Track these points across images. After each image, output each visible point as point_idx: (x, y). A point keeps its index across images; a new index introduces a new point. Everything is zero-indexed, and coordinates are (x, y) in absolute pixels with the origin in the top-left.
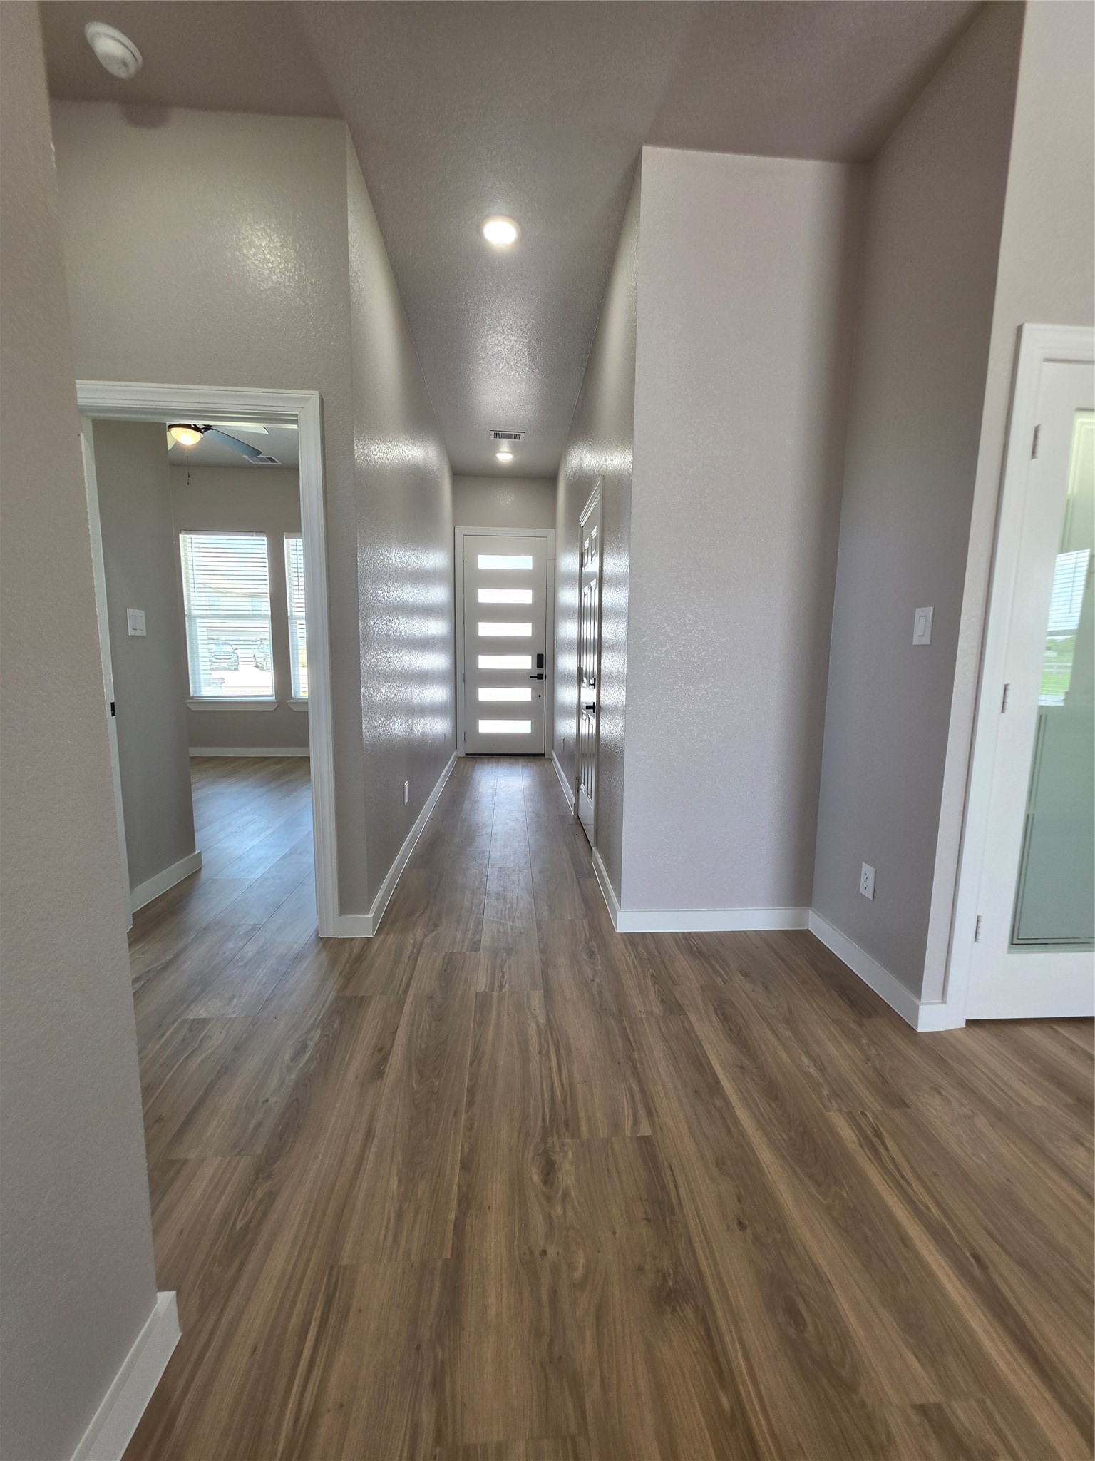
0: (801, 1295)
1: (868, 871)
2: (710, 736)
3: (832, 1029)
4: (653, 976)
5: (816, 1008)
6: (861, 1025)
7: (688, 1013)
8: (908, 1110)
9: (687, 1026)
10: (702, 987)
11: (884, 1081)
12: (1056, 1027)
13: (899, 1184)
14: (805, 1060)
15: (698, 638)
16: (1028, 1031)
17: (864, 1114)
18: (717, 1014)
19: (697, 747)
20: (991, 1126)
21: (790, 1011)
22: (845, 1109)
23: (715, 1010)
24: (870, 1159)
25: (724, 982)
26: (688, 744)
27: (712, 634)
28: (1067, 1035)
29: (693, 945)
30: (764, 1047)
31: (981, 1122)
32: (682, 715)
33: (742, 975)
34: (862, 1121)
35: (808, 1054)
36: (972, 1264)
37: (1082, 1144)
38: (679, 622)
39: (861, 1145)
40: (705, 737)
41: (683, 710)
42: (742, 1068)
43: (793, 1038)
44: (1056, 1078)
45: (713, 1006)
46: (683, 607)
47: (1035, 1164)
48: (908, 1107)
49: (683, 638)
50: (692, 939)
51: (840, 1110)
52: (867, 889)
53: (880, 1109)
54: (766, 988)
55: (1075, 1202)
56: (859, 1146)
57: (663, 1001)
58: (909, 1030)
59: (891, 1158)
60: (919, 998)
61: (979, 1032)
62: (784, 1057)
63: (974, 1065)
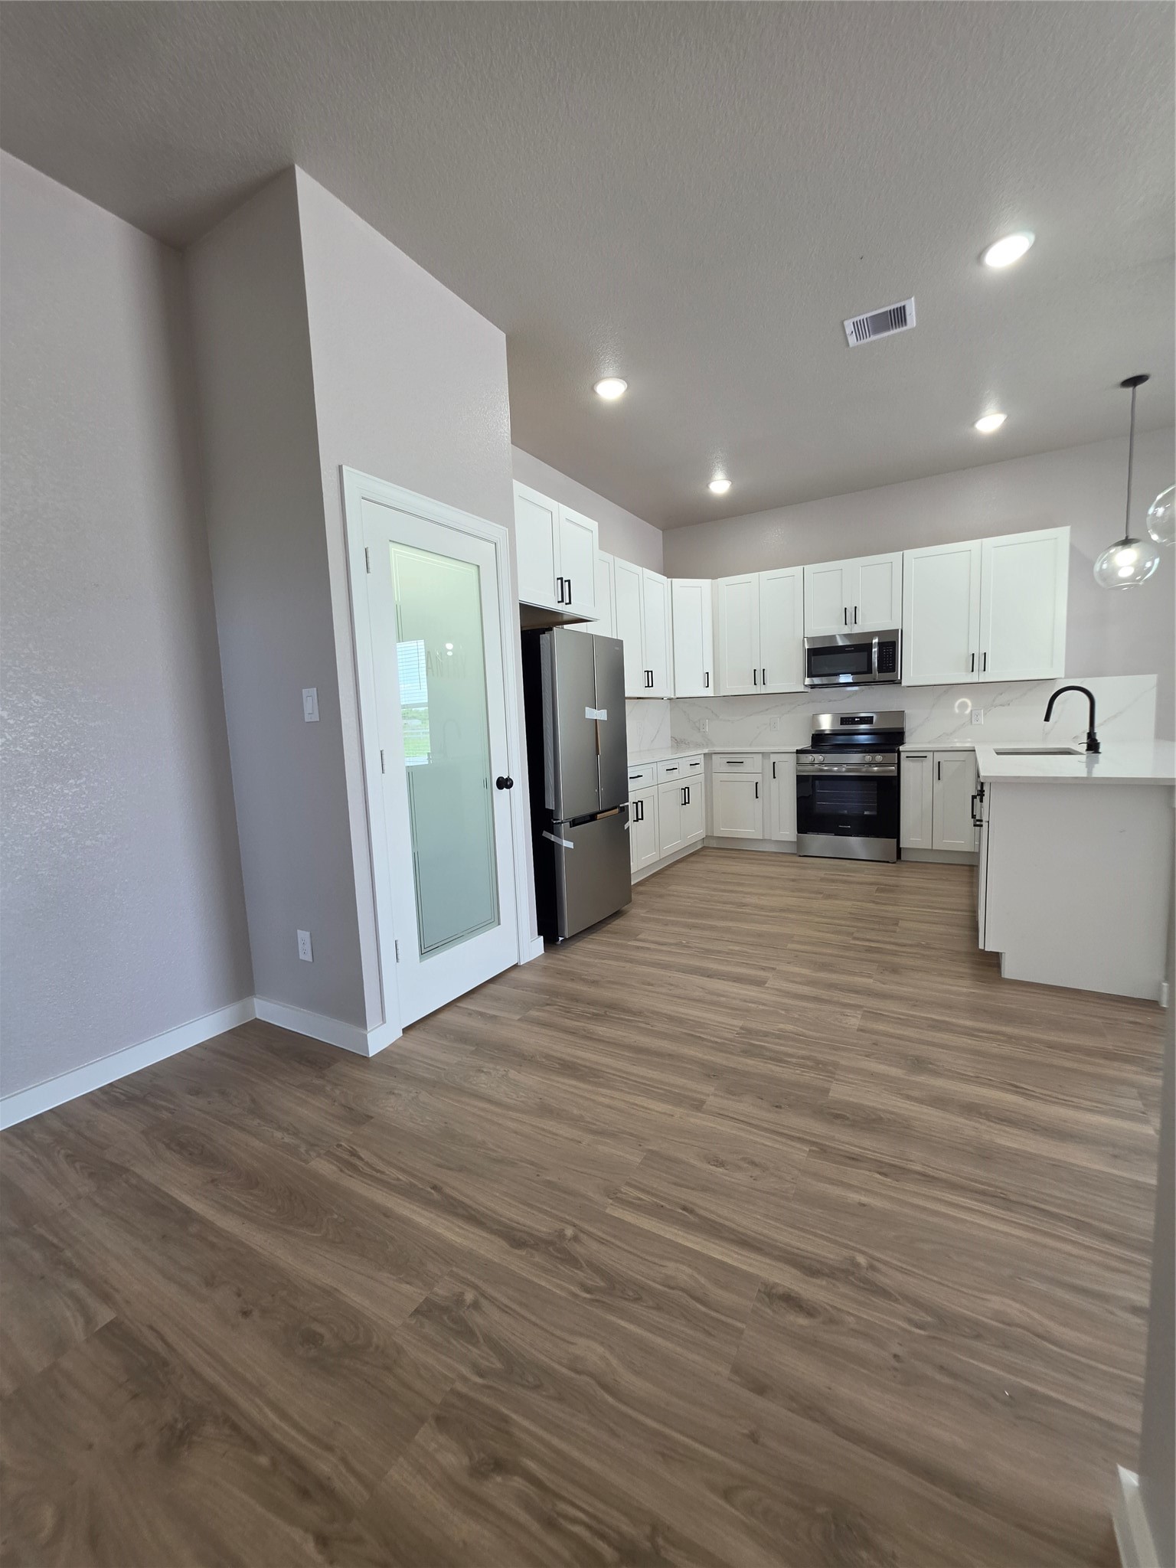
0: (315, 1319)
1: (303, 936)
2: (96, 841)
3: (298, 1094)
4: (67, 1156)
5: (279, 1085)
6: (322, 1077)
7: (132, 1168)
8: (372, 1121)
9: (134, 1181)
10: (143, 1132)
11: (351, 1109)
12: (459, 1004)
13: (377, 1178)
14: (278, 1134)
15: (55, 724)
16: (442, 1016)
17: (339, 1146)
18: (172, 1149)
19: (78, 857)
20: (431, 1095)
21: (253, 1101)
22: (322, 1152)
23: (168, 1147)
24: (350, 1176)
25: (170, 1113)
26: (64, 855)
27: (75, 718)
28: (466, 1007)
29: (118, 1095)
30: (233, 1149)
31: (424, 1097)
32: (47, 821)
33: (191, 1095)
34: (339, 1152)
35: (280, 1128)
36: (432, 1193)
37: (483, 1071)
38: (20, 705)
39: (341, 1171)
40: (88, 843)
41: (49, 815)
42: (213, 1181)
43: (262, 1123)
44: (462, 1038)
45: (163, 1142)
46: (22, 686)
47: (458, 1101)
48: (372, 1118)
49: (31, 725)
50: (115, 1089)
51: (319, 1155)
52: (305, 955)
53: (351, 1133)
54: (223, 1093)
55: (483, 1110)
56: (340, 1173)
57: (91, 1175)
58: (362, 1060)
59: (367, 1163)
60: (365, 1028)
61: (413, 1033)
62: (256, 1143)
63: (414, 1059)
